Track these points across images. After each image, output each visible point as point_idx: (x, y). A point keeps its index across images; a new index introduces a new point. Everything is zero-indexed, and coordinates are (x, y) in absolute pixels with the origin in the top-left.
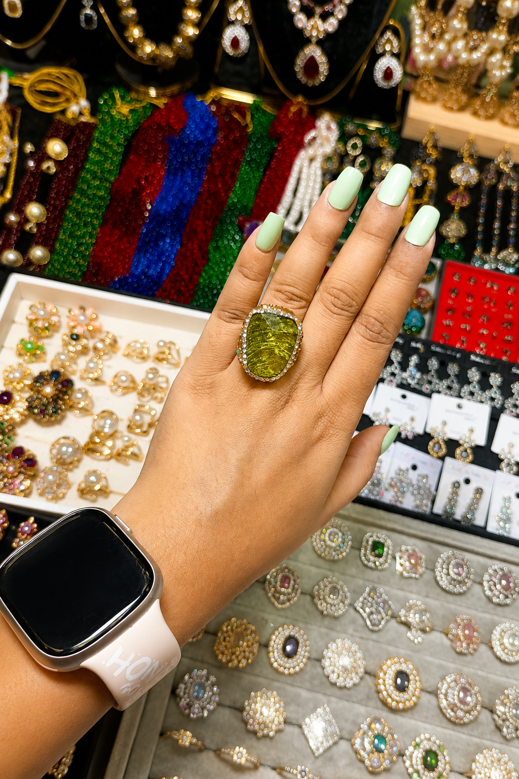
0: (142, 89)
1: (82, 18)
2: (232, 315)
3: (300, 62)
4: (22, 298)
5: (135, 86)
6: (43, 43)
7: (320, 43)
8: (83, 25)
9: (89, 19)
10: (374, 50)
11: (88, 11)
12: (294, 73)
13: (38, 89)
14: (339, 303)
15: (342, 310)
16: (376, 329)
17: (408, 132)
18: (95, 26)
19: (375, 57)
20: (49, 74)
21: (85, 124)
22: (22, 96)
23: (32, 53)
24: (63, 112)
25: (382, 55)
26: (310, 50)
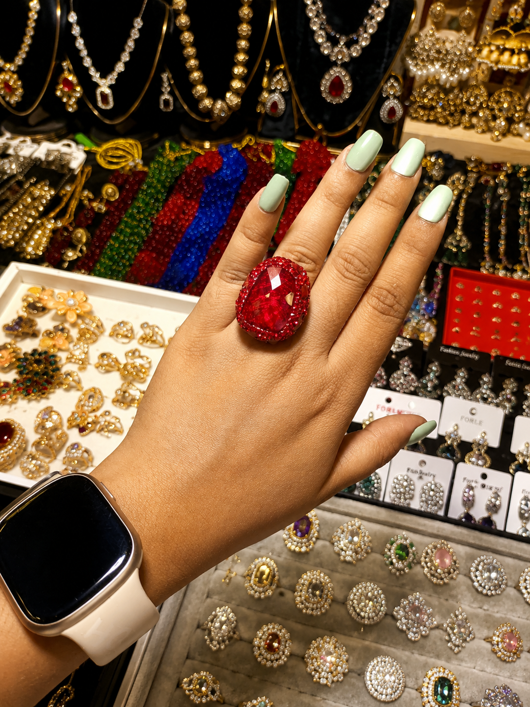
1: (162, 103)
2: (234, 276)
3: (325, 83)
4: (23, 282)
7: (344, 65)
8: (162, 106)
9: (166, 102)
11: (166, 96)
12: (320, 92)
14: (351, 268)
15: (355, 275)
16: (388, 302)
18: (171, 108)
22: (95, 158)
23: (121, 130)
24: (124, 167)
26: (335, 72)
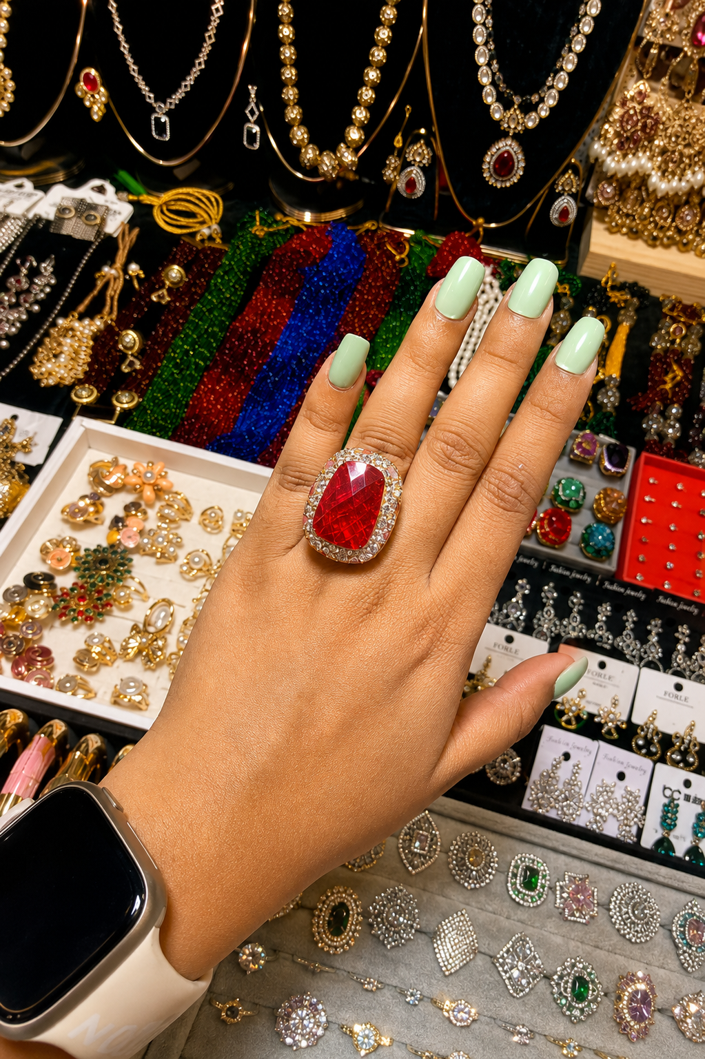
0: (296, 212)
1: (244, 134)
3: (490, 159)
5: (288, 209)
6: (196, 164)
9: (251, 137)
10: (552, 188)
11: (252, 126)
12: (482, 170)
13: (174, 208)
17: (586, 270)
18: (257, 146)
19: (553, 196)
20: (188, 194)
21: (213, 250)
22: (151, 215)
23: (180, 174)
24: (193, 235)
25: (560, 195)
26: (505, 145)
